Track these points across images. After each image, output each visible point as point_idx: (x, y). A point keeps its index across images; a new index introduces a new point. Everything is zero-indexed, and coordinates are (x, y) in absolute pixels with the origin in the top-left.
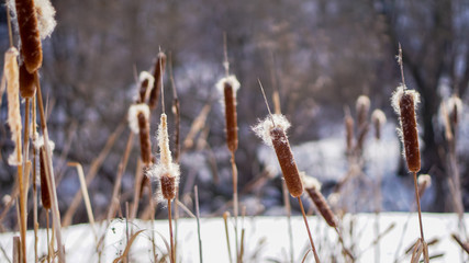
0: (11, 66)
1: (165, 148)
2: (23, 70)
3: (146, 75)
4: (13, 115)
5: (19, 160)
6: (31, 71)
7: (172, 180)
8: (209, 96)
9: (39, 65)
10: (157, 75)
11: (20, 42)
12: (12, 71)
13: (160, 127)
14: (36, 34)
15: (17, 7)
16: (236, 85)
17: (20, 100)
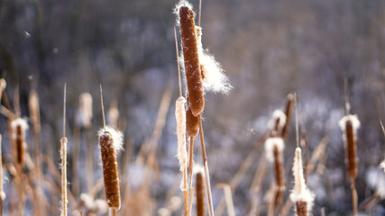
0: (180, 111)
1: (299, 177)
2: (189, 114)
3: (279, 114)
4: (181, 150)
5: (185, 187)
6: (195, 114)
7: (305, 204)
8: (324, 127)
9: (202, 110)
10: (287, 113)
11: (187, 91)
12: (181, 115)
13: (296, 159)
14: (199, 85)
15: (186, 64)
16: (356, 123)
17: (187, 138)
